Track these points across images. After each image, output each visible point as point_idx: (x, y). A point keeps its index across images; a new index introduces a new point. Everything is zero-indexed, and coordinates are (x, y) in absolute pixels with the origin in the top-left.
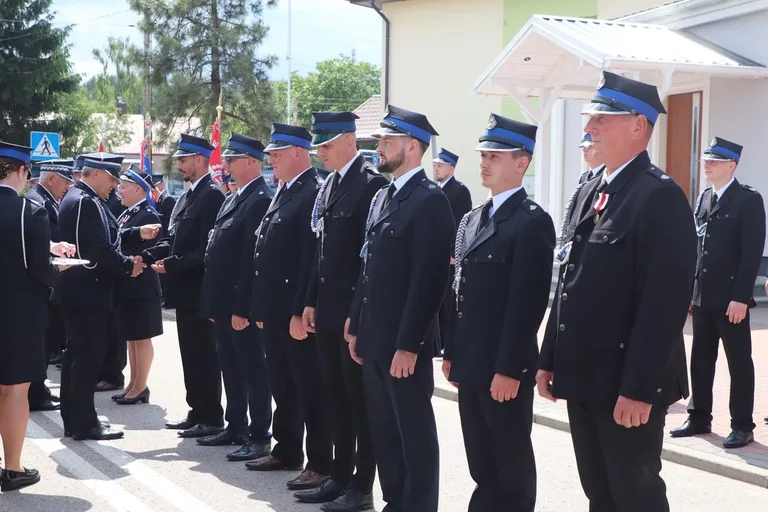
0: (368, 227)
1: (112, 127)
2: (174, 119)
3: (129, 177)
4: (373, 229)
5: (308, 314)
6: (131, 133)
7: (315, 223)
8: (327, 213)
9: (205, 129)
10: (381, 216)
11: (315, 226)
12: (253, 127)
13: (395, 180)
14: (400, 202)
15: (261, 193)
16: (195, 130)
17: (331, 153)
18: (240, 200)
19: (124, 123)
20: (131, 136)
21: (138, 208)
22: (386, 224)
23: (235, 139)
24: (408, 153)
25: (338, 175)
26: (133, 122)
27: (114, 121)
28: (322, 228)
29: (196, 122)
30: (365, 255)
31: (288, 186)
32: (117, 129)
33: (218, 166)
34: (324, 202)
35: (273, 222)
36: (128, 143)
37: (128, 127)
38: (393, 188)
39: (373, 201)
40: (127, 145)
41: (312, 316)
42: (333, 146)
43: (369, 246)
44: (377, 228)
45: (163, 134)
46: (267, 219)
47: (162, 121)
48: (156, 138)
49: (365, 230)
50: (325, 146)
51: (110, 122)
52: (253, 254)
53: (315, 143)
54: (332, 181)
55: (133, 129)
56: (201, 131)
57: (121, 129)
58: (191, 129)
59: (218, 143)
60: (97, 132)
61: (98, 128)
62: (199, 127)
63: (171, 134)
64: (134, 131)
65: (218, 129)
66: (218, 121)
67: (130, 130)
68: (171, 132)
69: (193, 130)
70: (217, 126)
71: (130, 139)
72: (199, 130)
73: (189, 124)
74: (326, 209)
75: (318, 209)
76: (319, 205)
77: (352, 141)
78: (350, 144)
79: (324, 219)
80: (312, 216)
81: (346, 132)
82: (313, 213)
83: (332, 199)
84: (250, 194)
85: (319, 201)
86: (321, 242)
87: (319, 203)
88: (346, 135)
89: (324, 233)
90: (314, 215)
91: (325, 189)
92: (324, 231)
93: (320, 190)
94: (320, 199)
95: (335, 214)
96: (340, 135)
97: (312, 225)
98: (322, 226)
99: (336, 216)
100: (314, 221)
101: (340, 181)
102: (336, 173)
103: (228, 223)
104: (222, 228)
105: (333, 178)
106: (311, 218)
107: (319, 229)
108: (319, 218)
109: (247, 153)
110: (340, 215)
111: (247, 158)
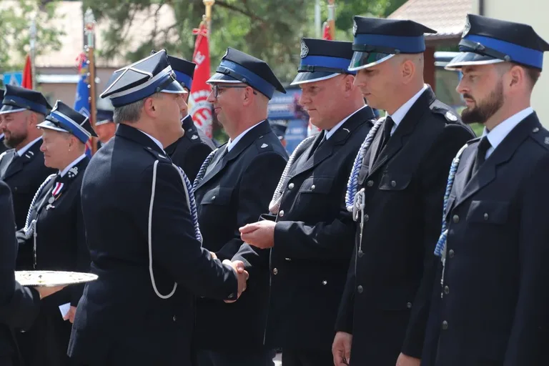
0: (447, 207)
1: (31, 23)
2: (131, 12)
3: (57, 124)
4: (455, 210)
5: (342, 343)
6: (62, 33)
7: (352, 196)
8: (371, 183)
9: (182, 29)
10: (468, 189)
11: (351, 202)
12: (259, 23)
13: (488, 131)
14: (498, 166)
16: (166, 32)
17: (377, 84)
18: (229, 159)
19: (50, 17)
20: (61, 38)
21: (75, 171)
22: (476, 203)
24: (507, 88)
25: (390, 122)
26: (63, 16)
27: (32, 15)
28: (362, 206)
29: (167, 16)
30: (443, 252)
31: (328, 135)
32: (38, 28)
33: (202, 93)
34: (367, 164)
35: (302, 190)
36: (57, 49)
37: (57, 24)
38: (485, 144)
39: (453, 165)
40: (54, 53)
41: (348, 348)
42: (378, 72)
43: (448, 237)
44: (461, 208)
45: (114, 38)
46: (292, 185)
47: (112, 16)
48: (101, 44)
49: (441, 212)
50: (367, 71)
51: (27, 15)
54: (381, 130)
55: (63, 26)
56: (175, 33)
57: (45, 26)
58: (159, 29)
59: (203, 58)
60: (6, 32)
61: (8, 25)
62: (173, 27)
63: (128, 38)
64: (66, 30)
65: (205, 35)
66: (206, 22)
67: (59, 29)
68: (126, 35)
69: (162, 30)
70: (205, 30)
71: (60, 43)
72: (171, 31)
73: (156, 21)
74: (369, 175)
75: (358, 174)
76: (360, 167)
77: (411, 70)
78: (408, 74)
79: (365, 192)
80: (348, 185)
81: (402, 53)
82: (349, 181)
83: (380, 159)
84: (247, 148)
85: (360, 162)
86: (360, 228)
87: (360, 165)
88: (403, 57)
89: (364, 214)
90: (351, 184)
91: (371, 142)
92: (365, 210)
93: (362, 145)
94: (362, 159)
95: (383, 184)
96: (391, 55)
97: (346, 201)
98: (361, 203)
99: (384, 187)
100: (350, 194)
101: (393, 131)
102: (388, 117)
103: (212, 194)
104: (202, 203)
105: (383, 125)
106: (347, 189)
107: (357, 206)
108: (358, 189)
109: (244, 79)
110: (390, 185)
111: (244, 89)
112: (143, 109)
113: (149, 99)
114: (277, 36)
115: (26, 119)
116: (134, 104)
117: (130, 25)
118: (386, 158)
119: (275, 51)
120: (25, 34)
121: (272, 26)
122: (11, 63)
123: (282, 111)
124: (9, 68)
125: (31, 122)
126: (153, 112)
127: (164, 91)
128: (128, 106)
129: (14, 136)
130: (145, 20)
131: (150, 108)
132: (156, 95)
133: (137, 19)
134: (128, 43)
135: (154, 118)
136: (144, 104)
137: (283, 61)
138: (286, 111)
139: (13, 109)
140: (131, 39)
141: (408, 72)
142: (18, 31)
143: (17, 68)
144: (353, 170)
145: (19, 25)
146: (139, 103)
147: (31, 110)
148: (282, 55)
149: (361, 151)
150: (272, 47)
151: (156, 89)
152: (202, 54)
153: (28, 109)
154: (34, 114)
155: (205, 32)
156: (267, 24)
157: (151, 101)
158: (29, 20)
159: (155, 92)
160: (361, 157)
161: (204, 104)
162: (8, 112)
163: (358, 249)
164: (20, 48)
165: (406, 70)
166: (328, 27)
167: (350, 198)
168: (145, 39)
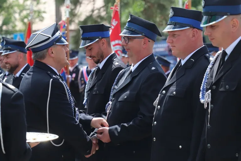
1: (27, 7)
6: (44, 12)
7: (203, 95)
8: (214, 87)
9: (107, 8)
11: (203, 98)
12: (149, 4)
15: (153, 68)
16: (99, 9)
19: (38, 4)
20: (44, 15)
23: (134, 20)
25: (224, 53)
26: (45, 3)
27: (28, 3)
28: (210, 100)
31: (183, 62)
34: (212, 77)
35: (168, 94)
36: (42, 21)
37: (41, 7)
40: (40, 23)
42: (218, 26)
45: (73, 14)
46: (164, 92)
50: (212, 27)
52: (152, 122)
53: (204, 24)
54: (219, 58)
55: (45, 8)
56: (104, 11)
57: (35, 9)
58: (95, 8)
59: (117, 22)
60: (15, 12)
61: (16, 9)
62: (103, 7)
63: (79, 14)
64: (46, 10)
65: (117, 10)
66: (117, 3)
67: (42, 10)
68: (78, 12)
69: (97, 9)
70: (117, 7)
71: (43, 18)
72: (102, 9)
73: (94, 4)
74: (213, 83)
75: (207, 83)
76: (208, 79)
77: (237, 24)
78: (235, 26)
79: (211, 92)
80: (201, 89)
81: (231, 15)
82: (202, 86)
83: (219, 74)
84: (143, 70)
85: (207, 76)
86: (208, 112)
87: (207, 78)
88: (231, 17)
89: (211, 104)
90: (203, 88)
91: (213, 65)
92: (211, 102)
93: (209, 66)
94: (208, 74)
95: (221, 88)
96: (225, 17)
97: (200, 97)
98: (209, 98)
99: (222, 89)
100: (202, 94)
101: (226, 58)
102: (223, 50)
103: (124, 96)
104: (119, 100)
105: (221, 55)
106: (200, 91)
107: (207, 100)
108: (207, 90)
109: (143, 34)
110: (225, 88)
111: (143, 39)
112: (47, 53)
113: (50, 48)
114: (158, 11)
115: (18, 56)
116: (43, 51)
117: (80, 6)
118: (222, 74)
119: (158, 19)
120: (25, 13)
121: (156, 6)
122: (18, 28)
123: (162, 52)
124: (16, 31)
125: (21, 58)
126: (53, 55)
127: (57, 44)
128: (40, 52)
129: (12, 66)
130: (88, 4)
131: (51, 52)
132: (53, 46)
133: (84, 4)
134: (79, 16)
135: (53, 58)
136: (48, 51)
137: (162, 25)
138: (164, 52)
139: (10, 51)
140: (81, 14)
141: (235, 25)
142: (21, 11)
143: (20, 31)
144: (203, 80)
145: (21, 8)
146: (45, 50)
147: (20, 51)
148: (161, 21)
149: (208, 70)
150: (156, 17)
151: (53, 43)
152: (116, 20)
153: (18, 51)
154: (22, 53)
155: (117, 9)
156: (153, 4)
157: (51, 49)
158: (27, 5)
159: (53, 45)
160: (208, 73)
161: (118, 48)
162: (7, 53)
163: (208, 124)
164: (22, 20)
165: (234, 24)
166: (187, 4)
167: (203, 96)
168: (88, 14)
